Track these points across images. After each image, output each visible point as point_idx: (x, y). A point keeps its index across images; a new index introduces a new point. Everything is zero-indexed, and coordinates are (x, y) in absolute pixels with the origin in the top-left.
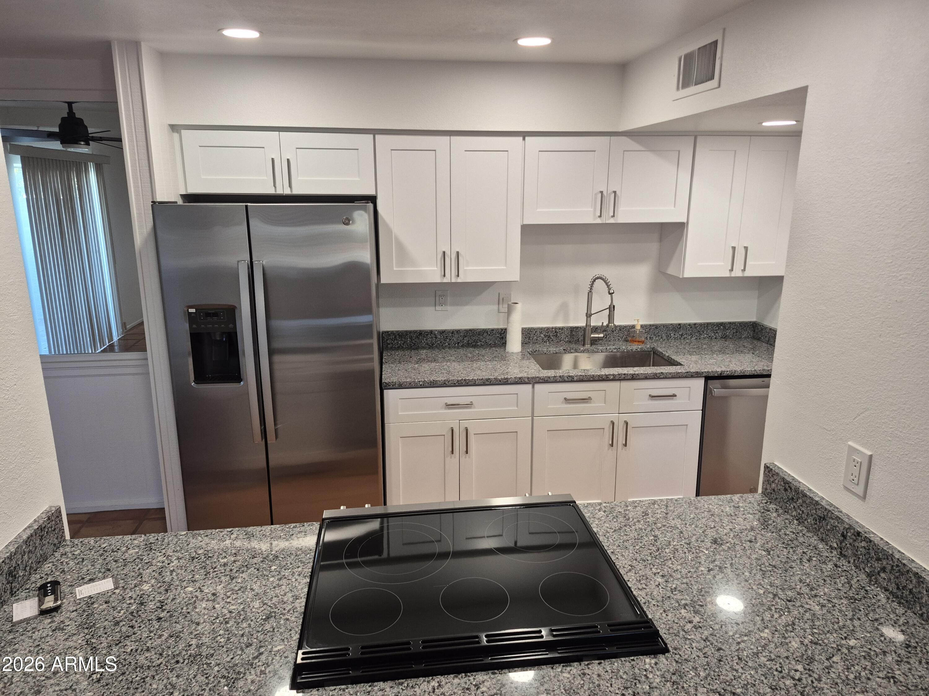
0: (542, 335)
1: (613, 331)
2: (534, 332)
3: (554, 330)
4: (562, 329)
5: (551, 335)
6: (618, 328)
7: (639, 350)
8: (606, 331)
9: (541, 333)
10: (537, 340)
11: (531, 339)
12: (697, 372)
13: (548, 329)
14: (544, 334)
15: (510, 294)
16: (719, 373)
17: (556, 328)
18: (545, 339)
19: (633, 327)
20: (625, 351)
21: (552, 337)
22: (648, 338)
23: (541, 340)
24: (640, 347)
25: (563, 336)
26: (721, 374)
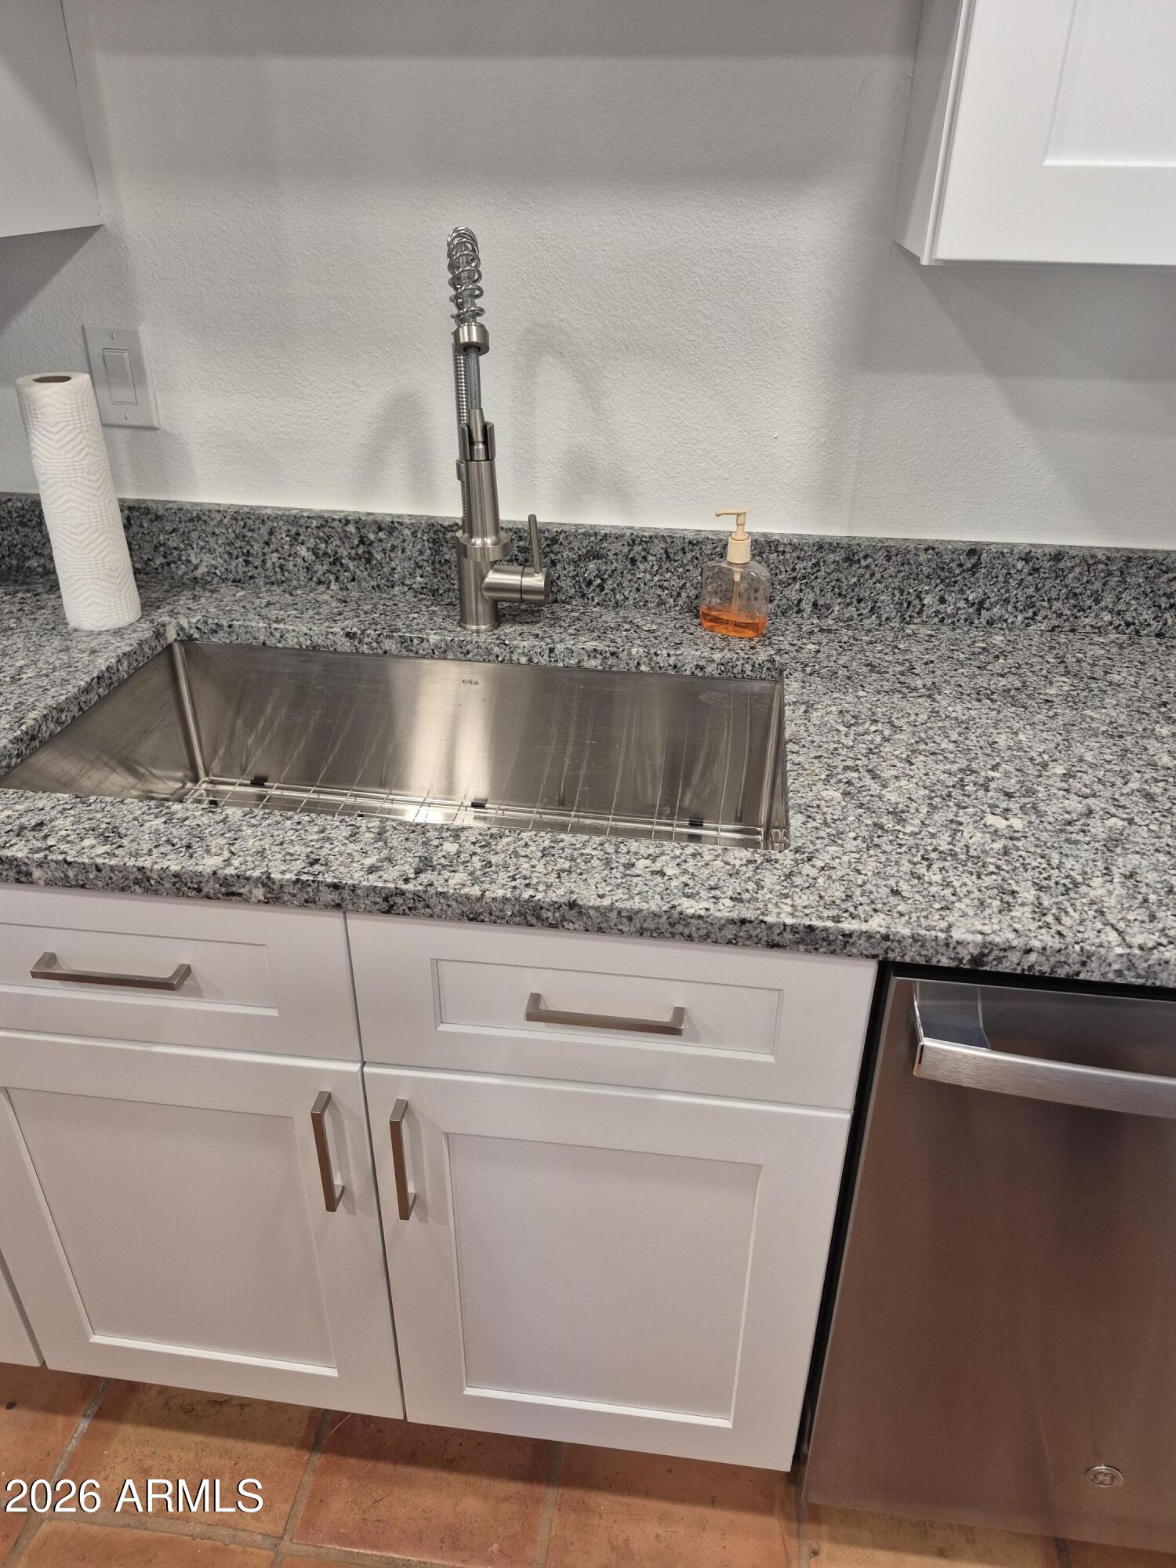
0: (303, 551)
1: (633, 561)
2: (264, 530)
3: (351, 528)
4: (392, 527)
5: (343, 552)
6: (657, 549)
7: (711, 669)
8: (598, 556)
9: (295, 538)
10: (281, 567)
11: (258, 563)
12: (811, 929)
13: (325, 521)
14: (311, 543)
15: (133, 337)
16: (965, 954)
17: (360, 523)
18: (320, 569)
19: (719, 546)
20: (643, 668)
21: (351, 565)
22: (807, 607)
23: (302, 574)
24: (717, 656)
25: (400, 564)
26: (977, 960)
